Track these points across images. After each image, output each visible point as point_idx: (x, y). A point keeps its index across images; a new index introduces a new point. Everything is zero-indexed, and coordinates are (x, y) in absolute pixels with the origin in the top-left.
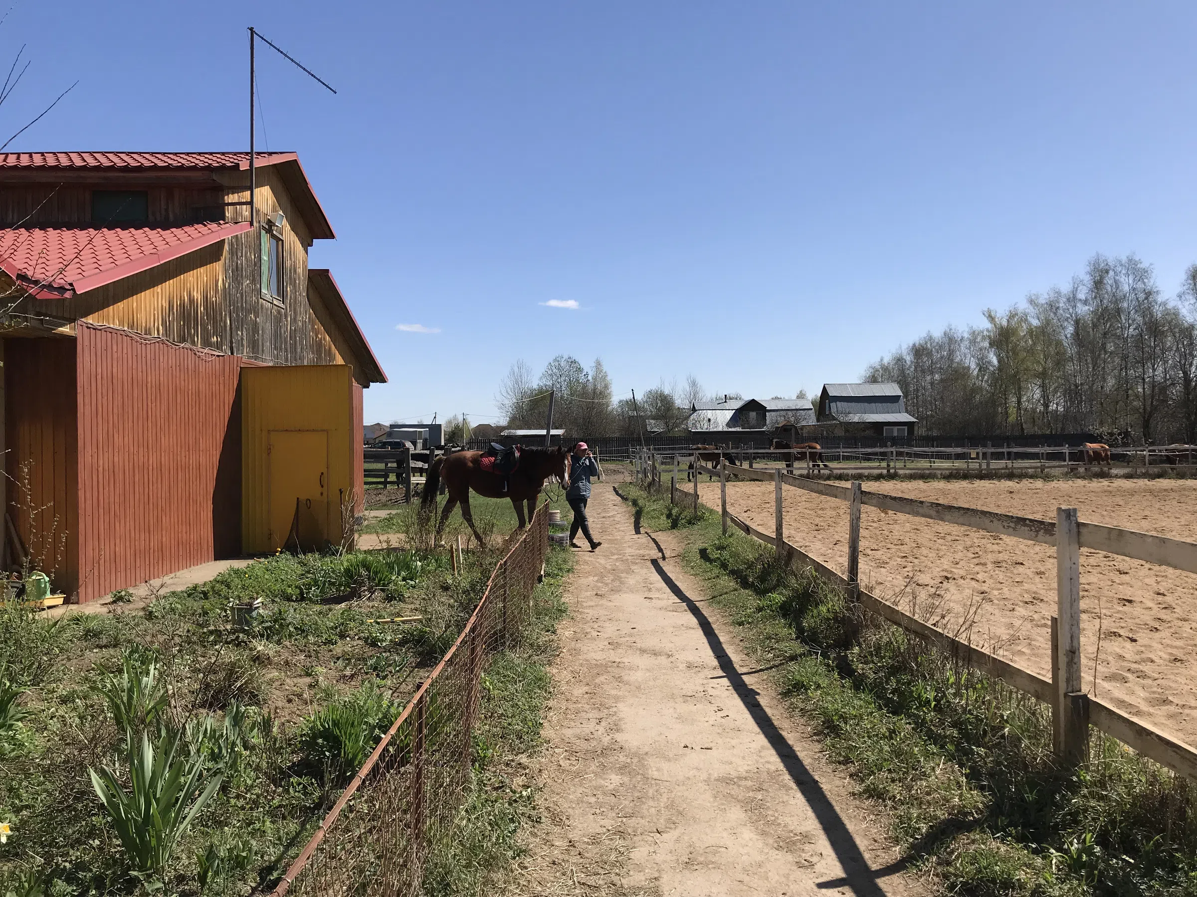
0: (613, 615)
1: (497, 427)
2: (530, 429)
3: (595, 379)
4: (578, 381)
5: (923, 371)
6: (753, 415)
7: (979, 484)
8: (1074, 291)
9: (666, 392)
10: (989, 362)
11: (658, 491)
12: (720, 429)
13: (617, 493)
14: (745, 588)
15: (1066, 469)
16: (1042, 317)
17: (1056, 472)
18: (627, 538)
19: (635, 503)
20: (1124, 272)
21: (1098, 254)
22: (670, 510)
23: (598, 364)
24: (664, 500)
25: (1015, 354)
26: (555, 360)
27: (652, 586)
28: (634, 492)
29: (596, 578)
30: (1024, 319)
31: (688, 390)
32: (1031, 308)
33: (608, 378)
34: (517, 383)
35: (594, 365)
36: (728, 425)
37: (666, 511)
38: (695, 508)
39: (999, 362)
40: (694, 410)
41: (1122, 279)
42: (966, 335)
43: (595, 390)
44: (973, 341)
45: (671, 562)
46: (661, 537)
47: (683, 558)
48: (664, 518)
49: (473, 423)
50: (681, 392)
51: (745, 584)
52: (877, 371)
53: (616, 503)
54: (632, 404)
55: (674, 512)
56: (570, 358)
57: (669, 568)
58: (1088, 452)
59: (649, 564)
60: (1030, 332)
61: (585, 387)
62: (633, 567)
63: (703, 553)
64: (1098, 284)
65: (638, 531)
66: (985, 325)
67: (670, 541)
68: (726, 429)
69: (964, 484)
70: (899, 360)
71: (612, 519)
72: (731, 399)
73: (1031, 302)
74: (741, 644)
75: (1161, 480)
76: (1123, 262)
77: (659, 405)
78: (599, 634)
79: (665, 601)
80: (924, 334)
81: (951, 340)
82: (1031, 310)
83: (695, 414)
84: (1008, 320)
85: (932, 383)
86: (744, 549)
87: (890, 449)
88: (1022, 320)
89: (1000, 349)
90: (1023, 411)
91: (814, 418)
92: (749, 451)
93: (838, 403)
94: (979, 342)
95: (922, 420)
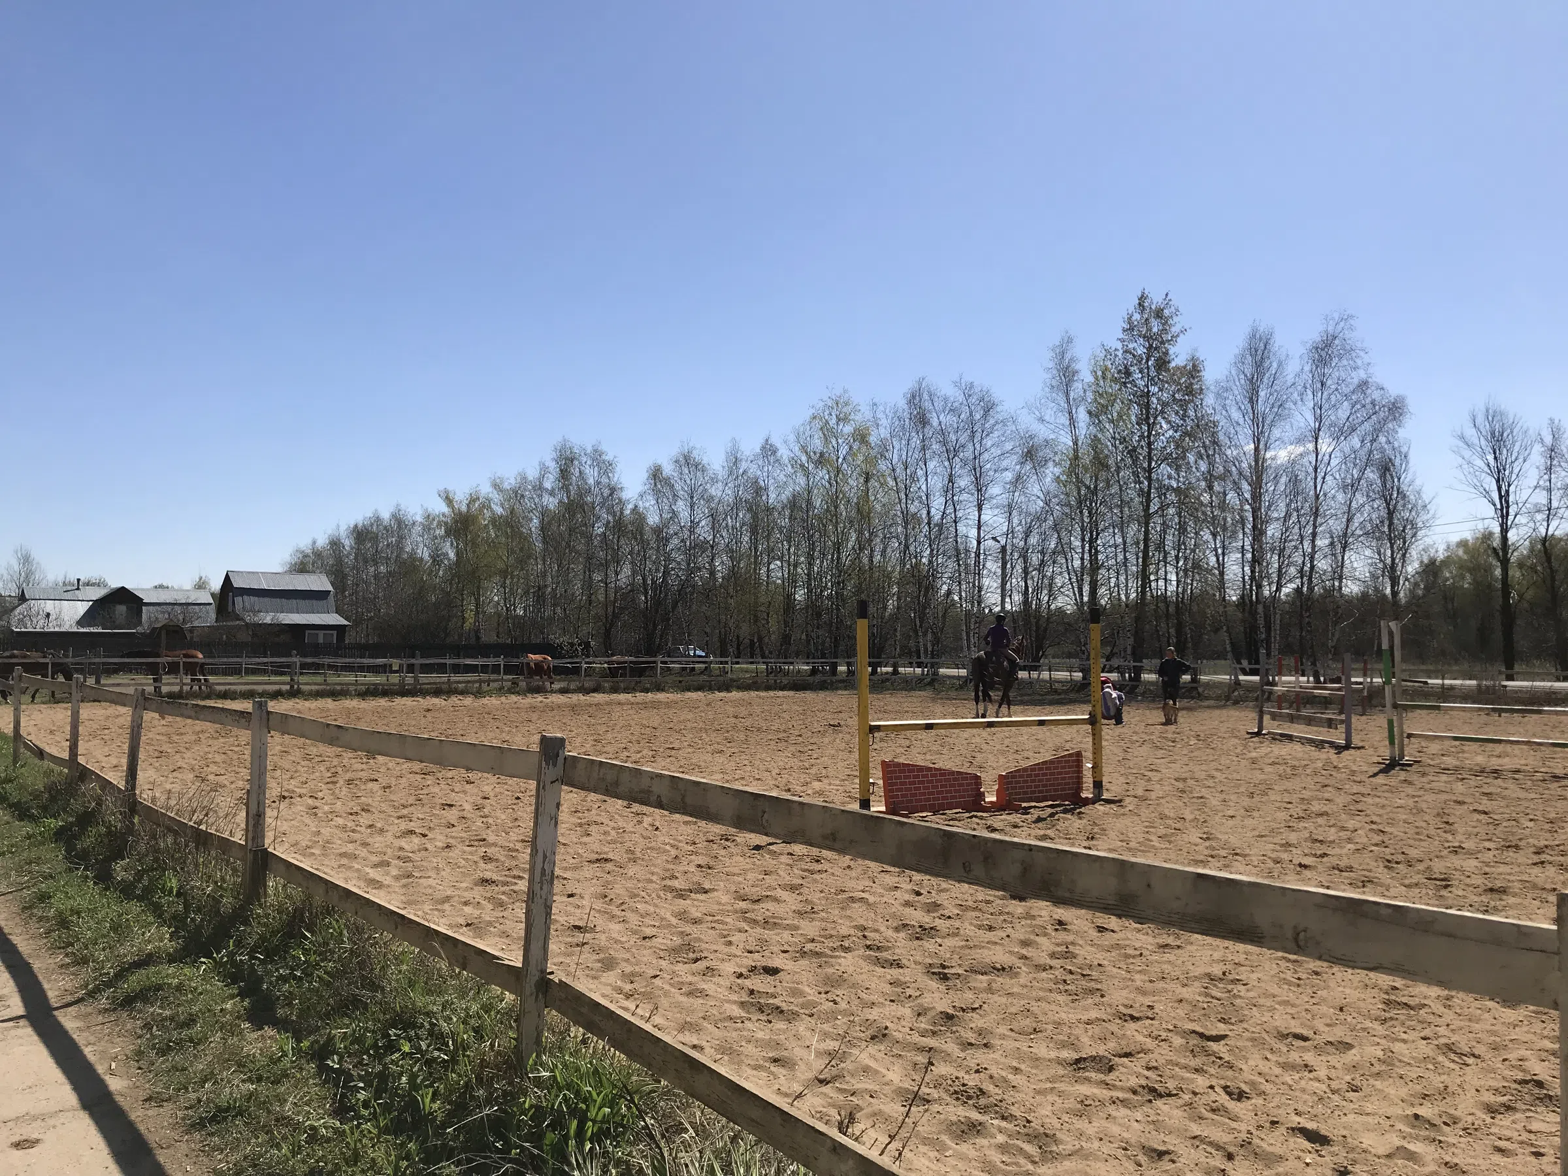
5: (365, 561)
6: (121, 609)
7: (400, 702)
8: (541, 479)
10: (446, 555)
12: (65, 629)
15: (501, 685)
16: (506, 505)
17: (486, 687)
20: (588, 463)
25: (475, 545)
30: (487, 505)
32: (495, 492)
36: (80, 623)
39: (457, 554)
40: (22, 598)
41: (588, 470)
42: (419, 519)
44: (427, 528)
52: (307, 556)
58: (528, 664)
60: (494, 520)
64: (564, 474)
66: (440, 508)
68: (75, 630)
69: (383, 702)
70: (335, 544)
72: (87, 584)
73: (496, 486)
76: (588, 452)
80: (370, 514)
81: (400, 524)
82: (496, 497)
83: (24, 606)
84: (468, 505)
85: (376, 577)
86: (34, 778)
87: (294, 659)
88: (484, 506)
89: (457, 539)
90: (481, 616)
91: (213, 616)
92: (97, 660)
93: (245, 597)
94: (434, 529)
95: (357, 622)
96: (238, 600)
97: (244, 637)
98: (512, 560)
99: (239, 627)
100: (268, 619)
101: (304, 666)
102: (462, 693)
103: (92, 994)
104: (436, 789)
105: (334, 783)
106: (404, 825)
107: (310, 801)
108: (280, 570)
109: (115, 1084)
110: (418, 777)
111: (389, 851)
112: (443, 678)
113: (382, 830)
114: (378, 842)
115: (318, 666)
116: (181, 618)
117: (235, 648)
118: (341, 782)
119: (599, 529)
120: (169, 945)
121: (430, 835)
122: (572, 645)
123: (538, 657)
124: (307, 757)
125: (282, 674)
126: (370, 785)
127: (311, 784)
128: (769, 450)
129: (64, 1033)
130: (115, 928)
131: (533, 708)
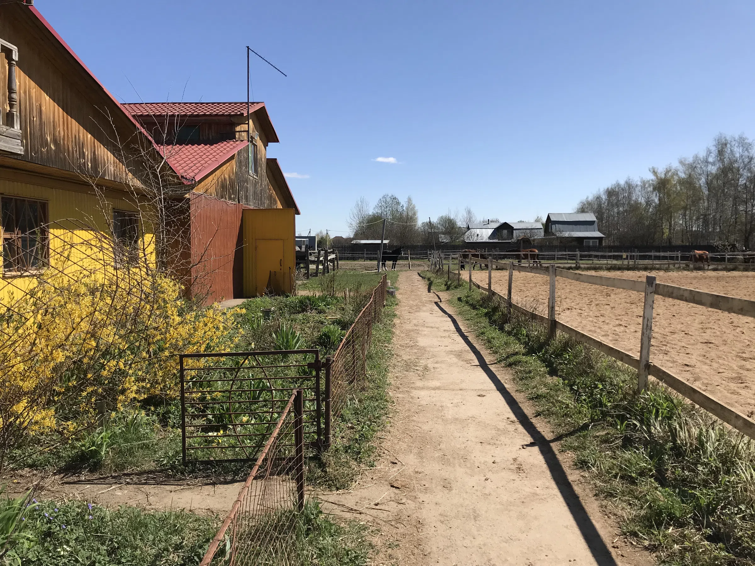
0: (416, 318)
1: (347, 238)
2: (370, 239)
3: (407, 209)
4: (397, 210)
5: (612, 206)
6: (505, 232)
8: (707, 157)
9: (452, 217)
10: (653, 200)
11: (442, 274)
12: (484, 241)
13: (420, 275)
15: (678, 265)
16: (687, 173)
17: (672, 267)
18: (424, 294)
19: (429, 279)
20: (736, 145)
21: (721, 134)
22: (447, 283)
23: (409, 200)
24: (444, 278)
25: (669, 195)
26: (384, 197)
27: (433, 310)
28: (429, 275)
29: (409, 307)
30: (676, 173)
31: (466, 216)
32: (681, 166)
33: (416, 208)
34: (360, 211)
35: (407, 200)
36: (490, 238)
37: (444, 283)
38: (459, 280)
39: (659, 200)
40: (468, 228)
41: (735, 149)
42: (639, 183)
43: (408, 215)
44: (643, 186)
45: (444, 303)
46: (441, 294)
47: (449, 302)
48: (443, 286)
49: (332, 236)
50: (461, 217)
51: (474, 308)
52: (584, 205)
53: (418, 279)
54: (430, 224)
55: (449, 283)
56: (392, 196)
57: (442, 305)
58: (695, 255)
59: (434, 303)
60: (681, 182)
61: (401, 214)
62: (426, 305)
63: (459, 299)
64: (721, 153)
65: (429, 291)
66: (650, 177)
67: (444, 296)
68: (488, 241)
69: (618, 273)
70: (598, 198)
71: (416, 286)
72: (492, 222)
73: (681, 162)
74: (467, 325)
75: (734, 272)
76: (736, 139)
77: (447, 225)
78: (410, 322)
80: (614, 182)
81: (630, 187)
82: (681, 168)
83: (469, 231)
84: (665, 174)
85: (618, 213)
86: (477, 295)
87: (577, 253)
88: (674, 174)
89: (659, 192)
90: (672, 231)
91: (543, 234)
92: (496, 253)
93: (557, 225)
94: (647, 188)
95: (609, 235)
96: (553, 226)
97: (556, 243)
98: (689, 202)
99: (554, 239)
100: (566, 234)
101: (581, 256)
102: (658, 269)
103: (499, 362)
104: (636, 310)
105: (590, 305)
106: (618, 322)
107: (580, 311)
108: (572, 212)
109: (506, 386)
110: (628, 305)
111: (610, 331)
112: (650, 262)
113: (608, 323)
114: (606, 327)
115: (590, 256)
116: (529, 235)
117: (551, 248)
118: (593, 304)
119: (742, 181)
120: (524, 351)
121: (629, 327)
122: (724, 246)
123: (700, 252)
124: (580, 294)
125: (573, 260)
126: (606, 306)
127: (580, 305)
129: (491, 371)
130: (506, 343)
131: (695, 278)
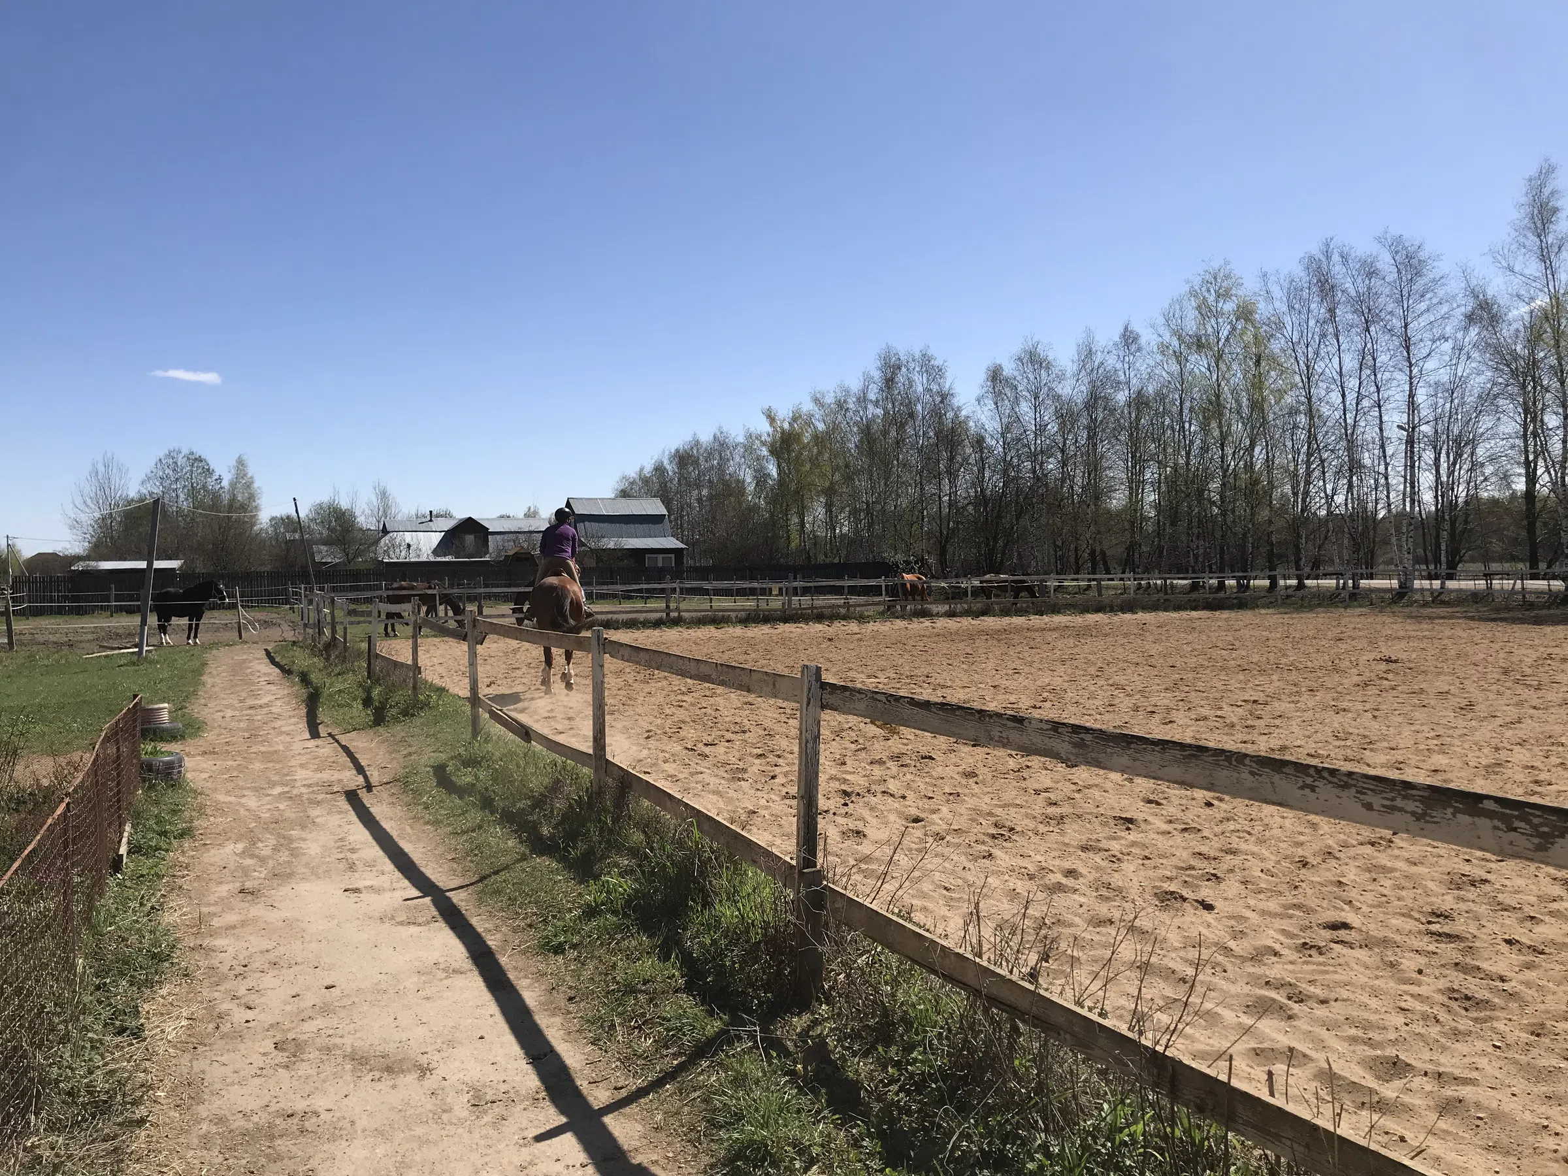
0: (281, 950)
1: (66, 557)
2: (125, 560)
3: (233, 485)
4: (204, 487)
5: (689, 484)
6: (470, 539)
7: (782, 628)
8: (865, 392)
9: (344, 504)
10: (768, 475)
11: (343, 659)
12: (424, 559)
13: (273, 662)
14: (541, 853)
15: (881, 608)
16: (828, 419)
17: (870, 611)
18: (297, 747)
19: (305, 679)
20: (917, 369)
21: (888, 346)
22: (368, 691)
23: (241, 464)
24: (354, 671)
25: (798, 465)
26: (169, 455)
27: (355, 856)
28: (302, 660)
29: (240, 847)
30: (809, 422)
31: (375, 503)
32: (816, 408)
33: (256, 485)
34: (102, 490)
35: (232, 465)
36: (436, 552)
37: (361, 693)
38: (415, 688)
39: (780, 473)
40: (385, 531)
41: (916, 377)
42: (741, 440)
43: (233, 499)
44: (749, 448)
45: (385, 795)
46: (357, 742)
47: (403, 783)
48: (358, 705)
49: (27, 551)
50: (364, 506)
51: (540, 846)
52: (634, 482)
53: (271, 678)
54: (291, 523)
55: (375, 693)
56: (193, 454)
57: (379, 810)
58: (904, 585)
59: (343, 802)
60: (818, 439)
61: (216, 496)
62: (314, 812)
63: (440, 771)
64: (889, 382)
65: (315, 734)
66: (763, 427)
67: (375, 751)
68: (432, 559)
69: (766, 629)
70: (659, 469)
71: (265, 711)
72: (437, 516)
73: (817, 401)
74: (572, 1007)
75: (985, 618)
76: (916, 357)
77: (334, 523)
78: (250, 1015)
79: (388, 895)
80: (689, 438)
81: (721, 446)
82: (818, 413)
83: (387, 537)
84: (791, 424)
85: (699, 500)
88: (806, 424)
89: (780, 458)
90: (807, 536)
93: (587, 523)
94: (757, 449)
102: (845, 618)
108: (609, 496)
116: (526, 546)
128: (1129, 339)
